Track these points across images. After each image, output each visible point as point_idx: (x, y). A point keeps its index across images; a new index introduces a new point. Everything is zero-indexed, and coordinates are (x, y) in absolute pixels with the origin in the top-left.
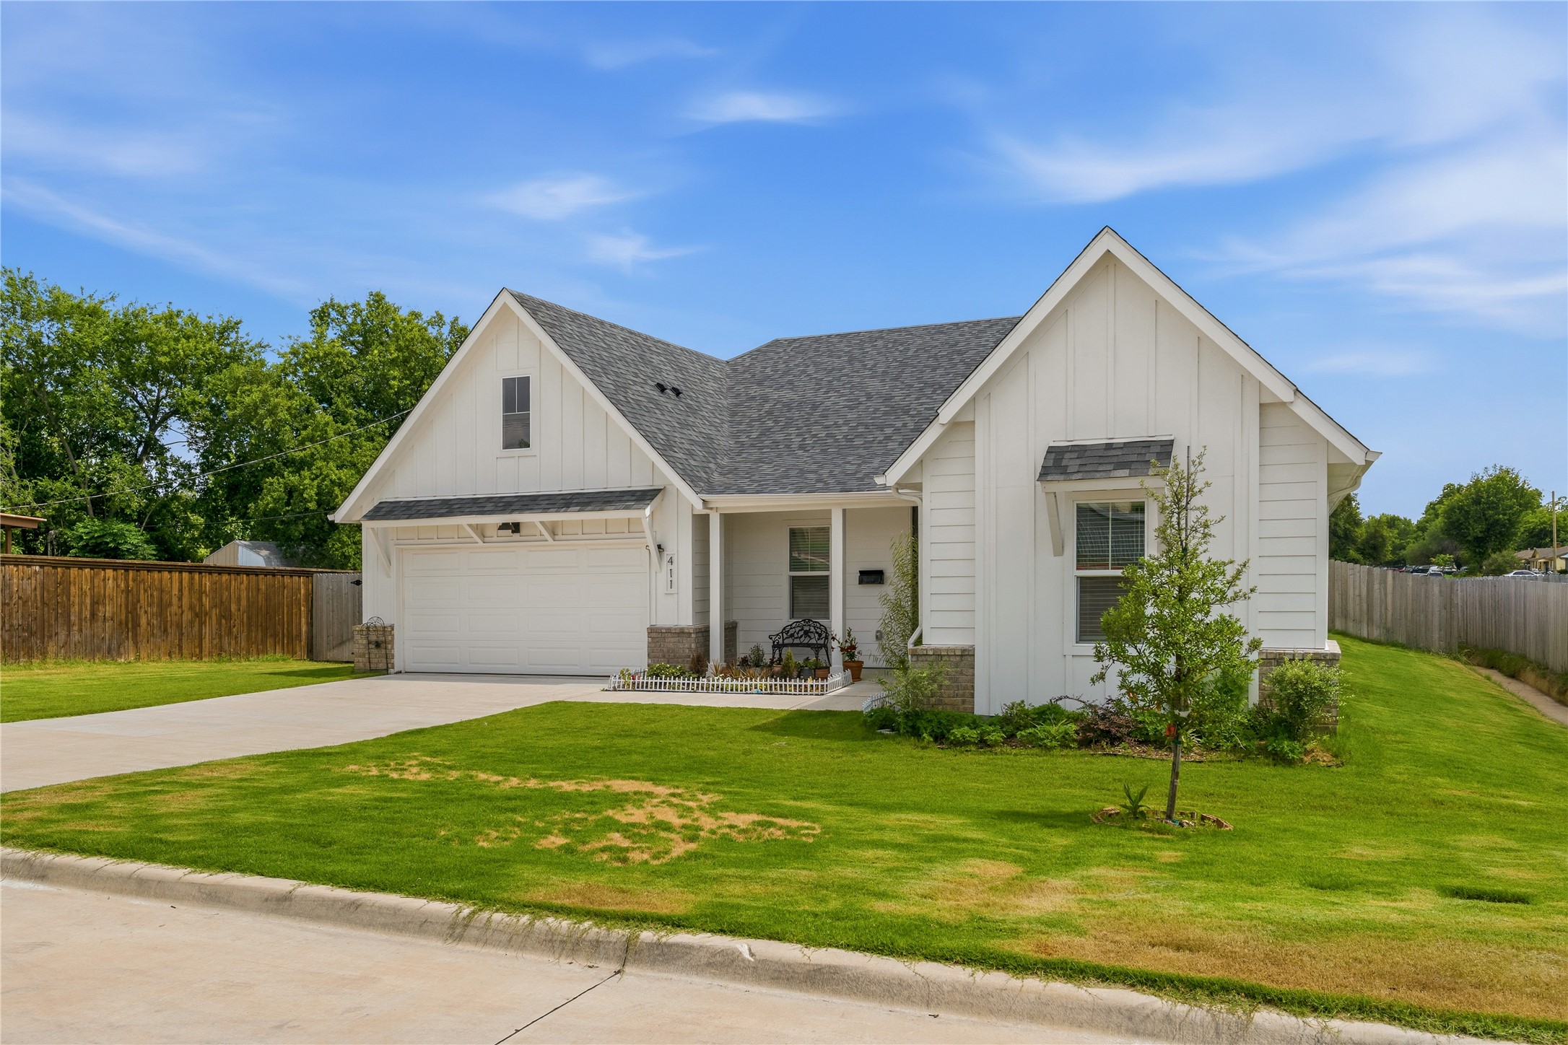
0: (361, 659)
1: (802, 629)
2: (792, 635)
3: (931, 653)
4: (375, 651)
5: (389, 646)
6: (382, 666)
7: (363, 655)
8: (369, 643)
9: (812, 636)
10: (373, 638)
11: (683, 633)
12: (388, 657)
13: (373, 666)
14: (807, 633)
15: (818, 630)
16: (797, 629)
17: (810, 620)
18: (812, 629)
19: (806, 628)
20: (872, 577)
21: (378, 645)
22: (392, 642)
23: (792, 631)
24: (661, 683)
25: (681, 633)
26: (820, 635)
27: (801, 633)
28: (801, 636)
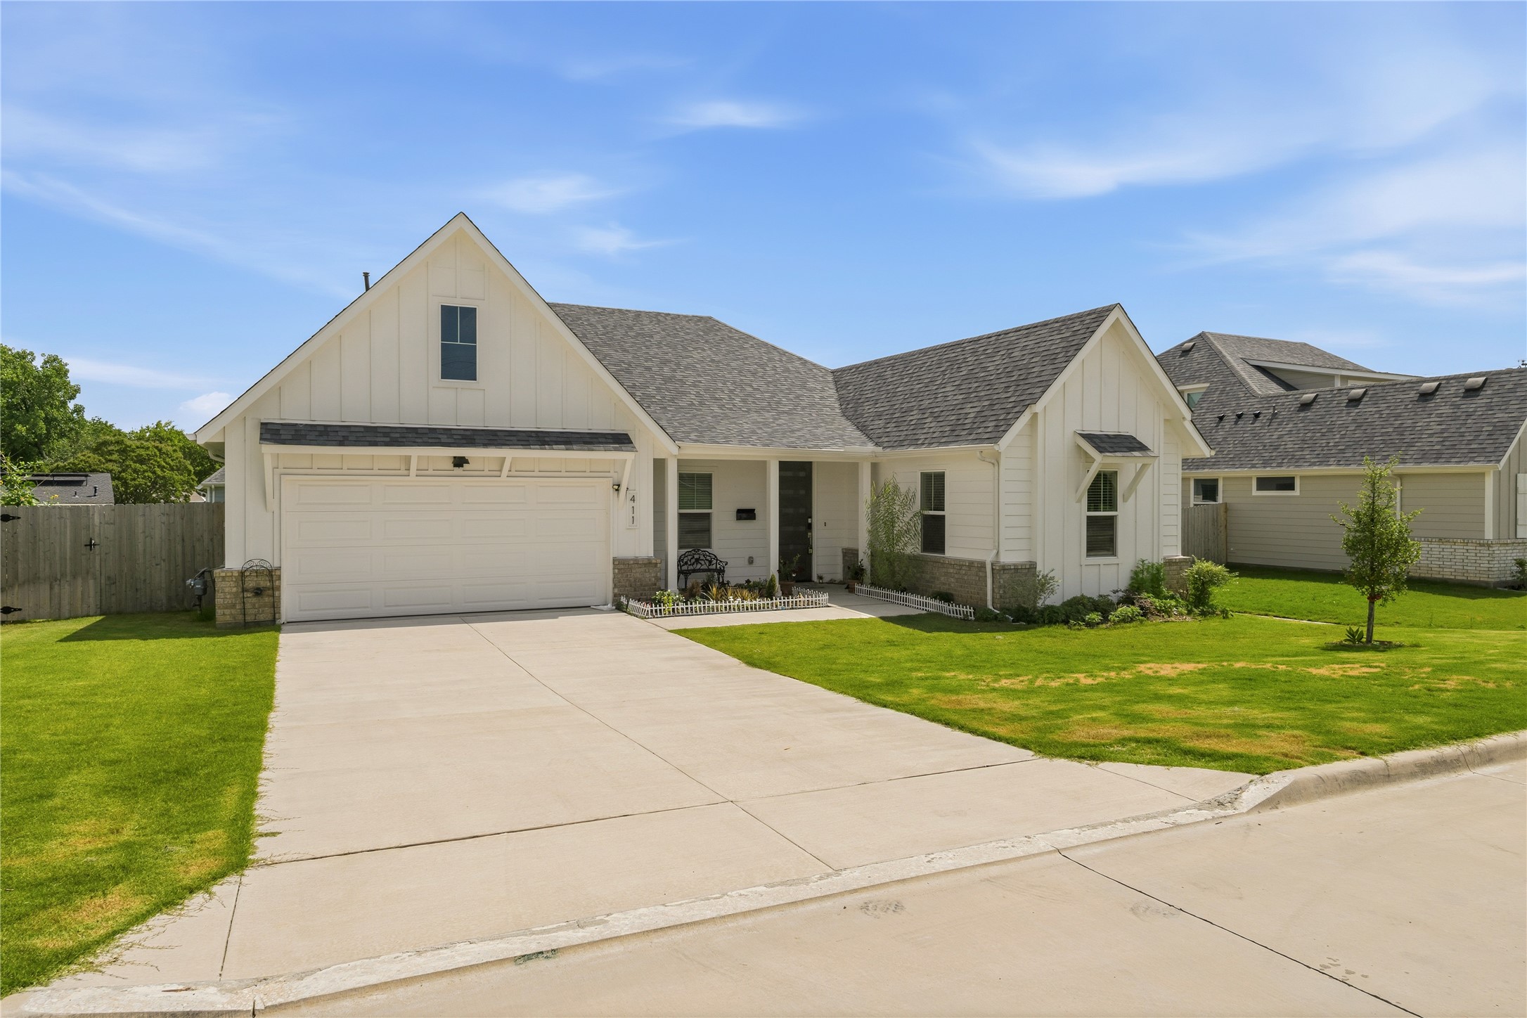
0: (227, 612)
1: (693, 557)
2: (686, 563)
3: (1012, 567)
4: (254, 600)
5: (277, 594)
6: (265, 616)
7: (233, 606)
8: (244, 590)
9: (703, 563)
10: (250, 584)
11: (650, 563)
12: (275, 606)
13: (249, 619)
14: (697, 561)
15: (708, 558)
16: (690, 557)
17: (699, 550)
18: (702, 557)
19: (696, 556)
20: (746, 514)
21: (258, 592)
22: (279, 588)
23: (685, 561)
24: (660, 610)
25: (648, 563)
26: (710, 562)
27: (693, 561)
28: (694, 564)
